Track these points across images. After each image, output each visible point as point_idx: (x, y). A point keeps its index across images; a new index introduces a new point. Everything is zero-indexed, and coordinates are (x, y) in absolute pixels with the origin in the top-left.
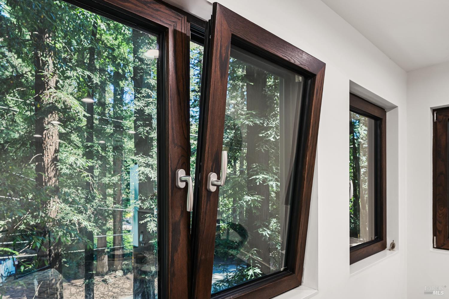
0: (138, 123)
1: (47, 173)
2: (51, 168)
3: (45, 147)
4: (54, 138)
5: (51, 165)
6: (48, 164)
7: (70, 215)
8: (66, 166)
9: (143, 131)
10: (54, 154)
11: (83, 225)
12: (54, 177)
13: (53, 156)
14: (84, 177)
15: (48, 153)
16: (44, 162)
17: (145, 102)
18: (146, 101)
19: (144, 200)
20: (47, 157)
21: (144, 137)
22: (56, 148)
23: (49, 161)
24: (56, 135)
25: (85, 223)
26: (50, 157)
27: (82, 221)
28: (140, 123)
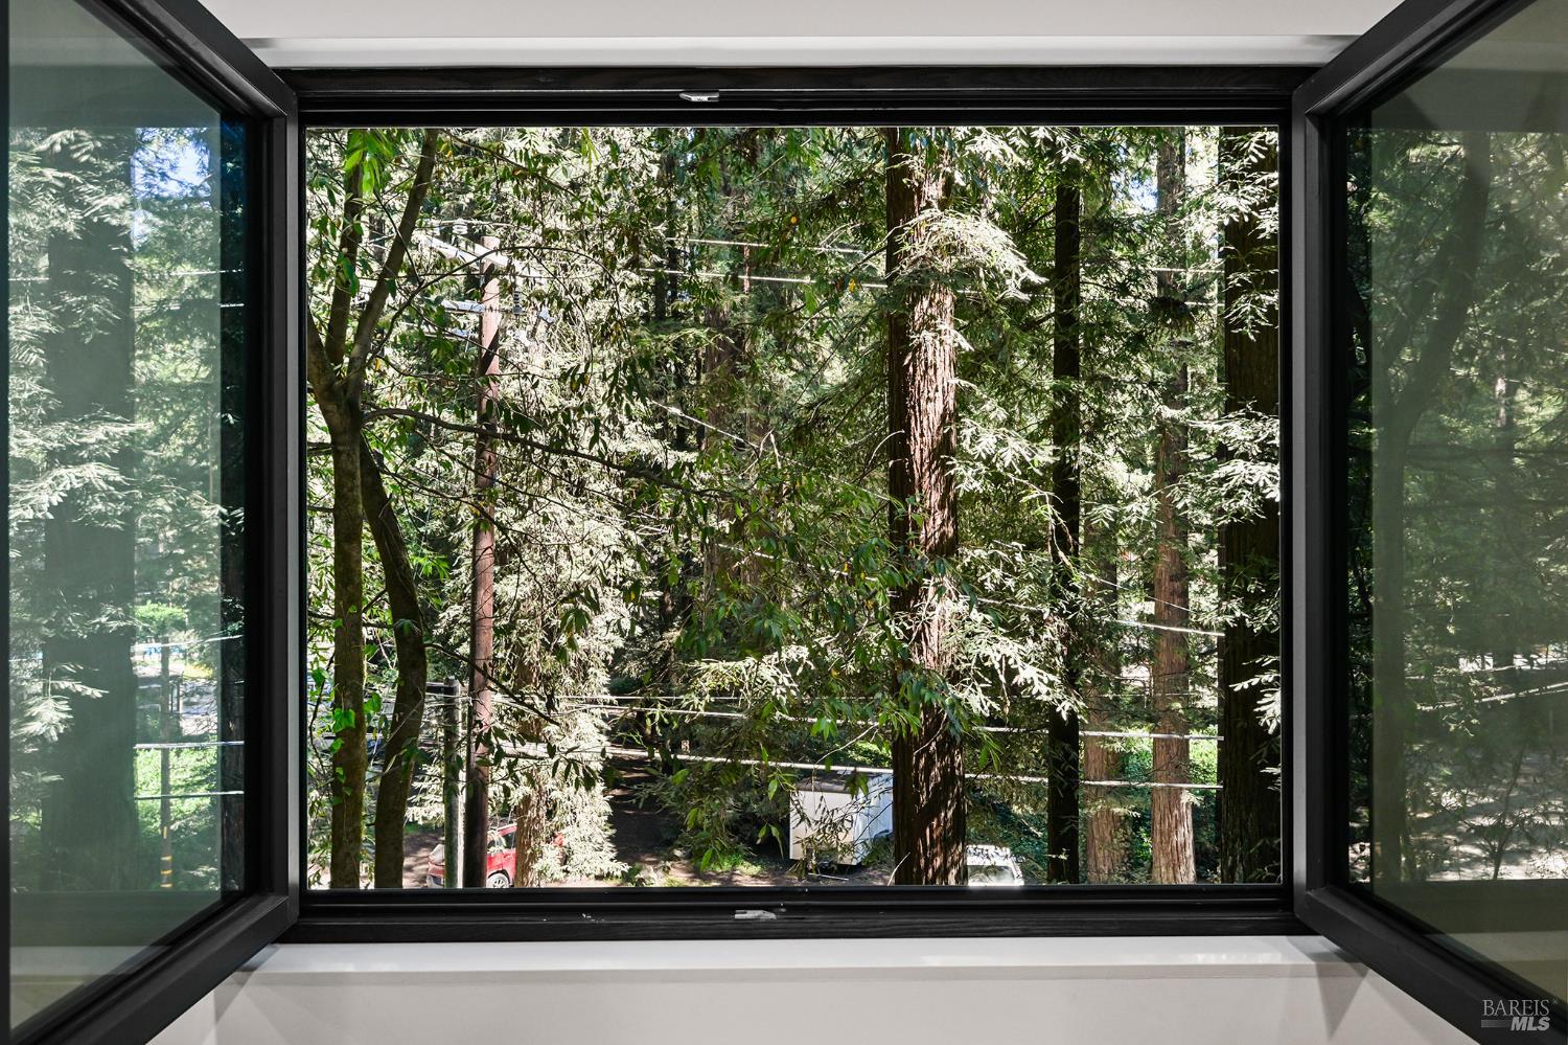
0: (1235, 279)
1: (921, 491)
2: (930, 477)
3: (913, 407)
4: (939, 372)
5: (929, 467)
6: (922, 465)
7: (983, 638)
8: (974, 467)
9: (1253, 312)
10: (939, 428)
11: (1018, 680)
12: (942, 507)
13: (938, 434)
14: (1031, 505)
15: (922, 427)
16: (910, 456)
17: (1259, 189)
18: (1262, 183)
19: (1258, 597)
20: (919, 439)
21: (1252, 337)
22: (945, 409)
23: (926, 454)
24: (947, 362)
25: (1027, 673)
26: (927, 439)
27: (1015, 662)
28: (1240, 281)
